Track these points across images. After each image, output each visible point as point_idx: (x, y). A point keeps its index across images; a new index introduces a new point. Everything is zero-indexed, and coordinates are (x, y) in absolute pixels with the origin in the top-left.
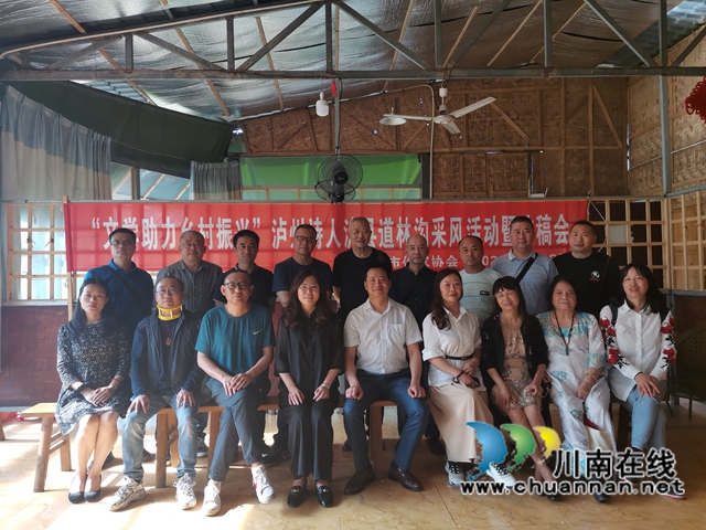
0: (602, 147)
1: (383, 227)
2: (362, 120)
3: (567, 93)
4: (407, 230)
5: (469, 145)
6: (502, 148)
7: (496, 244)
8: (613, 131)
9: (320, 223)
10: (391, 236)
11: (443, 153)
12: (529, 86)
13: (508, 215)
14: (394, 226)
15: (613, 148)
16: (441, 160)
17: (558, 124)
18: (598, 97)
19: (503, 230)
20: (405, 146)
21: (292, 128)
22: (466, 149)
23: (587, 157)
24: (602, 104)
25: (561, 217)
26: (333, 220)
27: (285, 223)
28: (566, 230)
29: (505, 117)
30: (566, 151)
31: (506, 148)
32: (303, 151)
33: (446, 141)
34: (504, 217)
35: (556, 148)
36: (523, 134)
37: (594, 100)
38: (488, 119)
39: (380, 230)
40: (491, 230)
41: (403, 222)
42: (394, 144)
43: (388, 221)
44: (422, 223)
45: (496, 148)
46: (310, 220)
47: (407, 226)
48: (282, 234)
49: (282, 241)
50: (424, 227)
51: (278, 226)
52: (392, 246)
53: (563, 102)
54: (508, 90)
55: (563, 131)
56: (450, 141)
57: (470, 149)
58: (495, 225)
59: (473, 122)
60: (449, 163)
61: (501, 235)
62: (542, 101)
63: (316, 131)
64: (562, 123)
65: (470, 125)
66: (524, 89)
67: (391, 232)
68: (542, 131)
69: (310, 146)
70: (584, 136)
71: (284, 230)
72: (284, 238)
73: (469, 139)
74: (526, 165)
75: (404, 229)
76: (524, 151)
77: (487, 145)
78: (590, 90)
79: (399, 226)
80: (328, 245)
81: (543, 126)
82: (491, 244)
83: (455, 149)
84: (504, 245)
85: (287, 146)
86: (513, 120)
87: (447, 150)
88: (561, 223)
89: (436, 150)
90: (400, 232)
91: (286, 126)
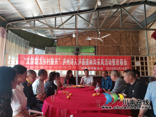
2: (82, 39)
6: (112, 45)
7: (111, 65)
8: (136, 42)
9: (73, 60)
15: (136, 46)
16: (99, 48)
20: (91, 44)
30: (126, 46)
34: (113, 59)
37: (132, 36)
40: (110, 62)
44: (95, 60)
51: (64, 60)
52: (88, 65)
53: (125, 36)
54: (113, 33)
55: (125, 42)
56: (101, 44)
57: (105, 45)
59: (106, 40)
69: (71, 44)
72: (65, 63)
74: (117, 49)
76: (117, 46)
78: (131, 34)
80: (75, 64)
81: (121, 41)
85: (66, 44)
86: (114, 40)
88: (125, 61)
90: (90, 62)
91: (66, 40)
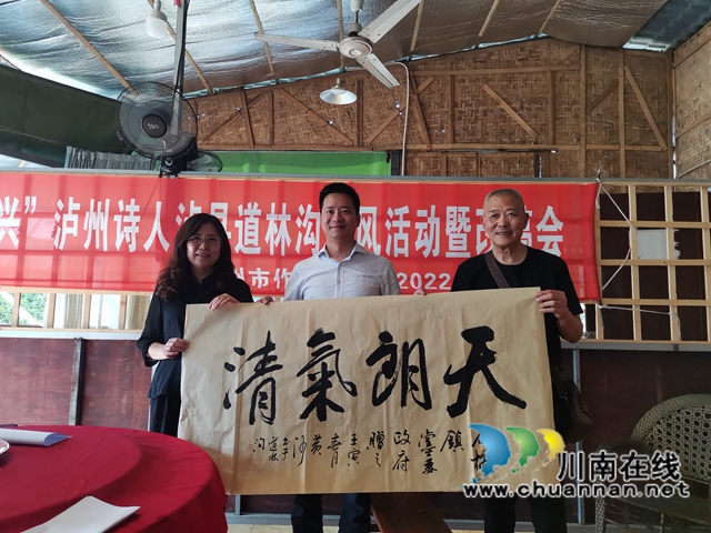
0: (637, 148)
1: (243, 218)
2: (313, 106)
3: (588, 76)
4: (284, 225)
5: (454, 142)
6: (499, 146)
7: (436, 253)
8: (654, 127)
9: (137, 208)
10: (256, 234)
11: (419, 151)
12: (536, 65)
13: (458, 205)
14: (262, 218)
15: (653, 148)
16: (417, 160)
17: (576, 116)
18: (632, 82)
19: (448, 231)
20: (369, 141)
21: (223, 115)
22: (450, 146)
23: (616, 160)
24: (636, 90)
25: (550, 211)
26: (159, 204)
27: (77, 206)
28: (558, 233)
29: (504, 105)
30: (587, 151)
31: (504, 146)
32: (235, 144)
33: (424, 135)
34: (450, 209)
35: (573, 148)
36: (528, 129)
38: (481, 108)
39: (238, 224)
40: (428, 230)
41: (279, 211)
42: (354, 138)
43: (253, 210)
44: (310, 214)
45: (490, 146)
46: (121, 203)
47: (285, 218)
48: (70, 224)
49: (69, 236)
50: (314, 221)
51: (65, 211)
52: (257, 251)
53: (583, 87)
54: (507, 71)
55: (583, 126)
56: (430, 136)
57: (456, 146)
58: (434, 221)
59: (461, 112)
60: (427, 164)
61: (444, 239)
62: (554, 86)
63: (253, 119)
64: (582, 115)
65: (457, 115)
66: (531, 70)
67: (256, 227)
68: (555, 125)
69: (245, 139)
70: (612, 134)
71: (75, 218)
72: (74, 231)
73: (454, 134)
74: (532, 169)
75: (278, 223)
76: (530, 151)
77: (478, 142)
78: (621, 72)
79: (271, 218)
80: (148, 245)
81: (555, 118)
82: (426, 254)
83: (435, 147)
84: (448, 255)
86: (514, 109)
87: (425, 147)
88: (550, 222)
89: (410, 147)
90: (272, 227)
91: (216, 112)
